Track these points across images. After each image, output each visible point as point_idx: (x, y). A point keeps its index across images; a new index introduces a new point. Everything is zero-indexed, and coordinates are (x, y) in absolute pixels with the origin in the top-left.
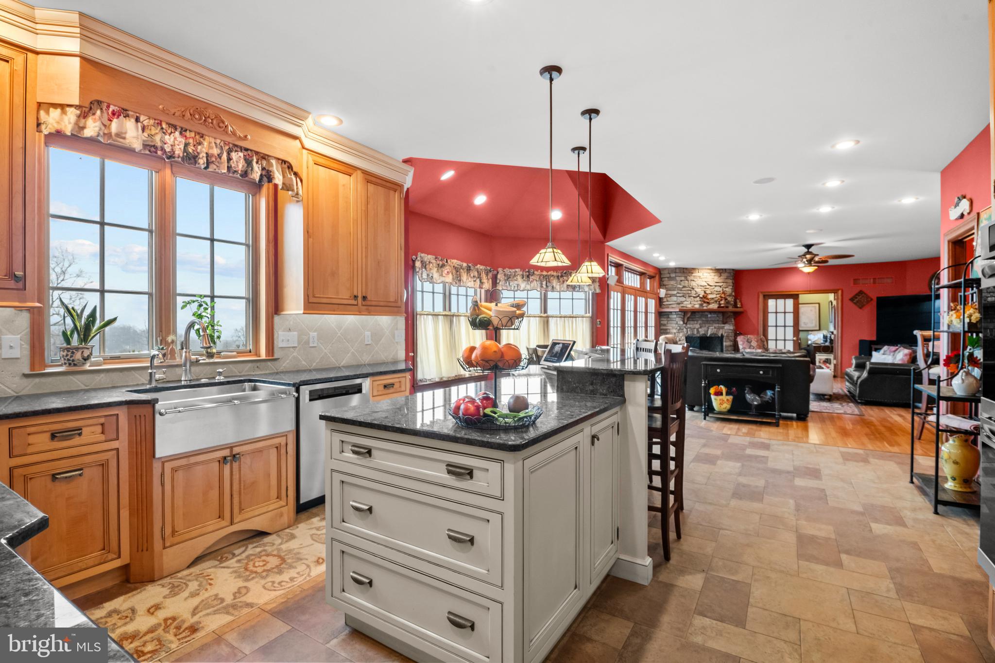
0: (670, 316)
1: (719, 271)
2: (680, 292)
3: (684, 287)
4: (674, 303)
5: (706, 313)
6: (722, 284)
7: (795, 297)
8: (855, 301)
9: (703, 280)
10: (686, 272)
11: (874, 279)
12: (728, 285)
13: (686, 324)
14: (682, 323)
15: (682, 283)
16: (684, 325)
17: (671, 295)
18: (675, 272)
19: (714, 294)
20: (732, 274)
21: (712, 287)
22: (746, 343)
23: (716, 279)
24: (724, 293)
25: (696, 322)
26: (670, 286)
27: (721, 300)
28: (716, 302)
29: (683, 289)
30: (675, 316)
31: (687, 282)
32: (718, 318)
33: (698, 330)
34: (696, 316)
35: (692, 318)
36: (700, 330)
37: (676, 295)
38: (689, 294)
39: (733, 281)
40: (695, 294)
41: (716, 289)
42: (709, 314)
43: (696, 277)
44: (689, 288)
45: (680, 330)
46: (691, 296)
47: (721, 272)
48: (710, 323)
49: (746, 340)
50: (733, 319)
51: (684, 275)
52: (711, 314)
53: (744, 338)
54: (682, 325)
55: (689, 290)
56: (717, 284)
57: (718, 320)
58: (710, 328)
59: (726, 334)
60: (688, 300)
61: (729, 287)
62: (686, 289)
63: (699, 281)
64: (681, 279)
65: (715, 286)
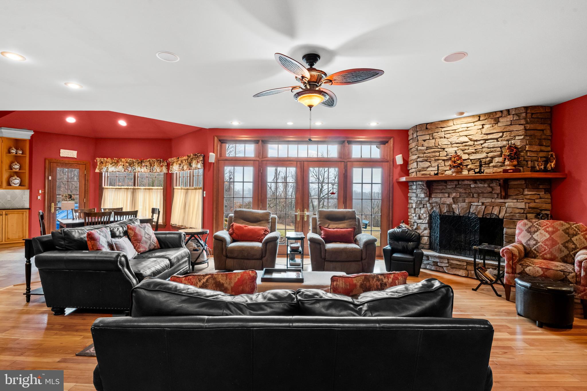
3: (428, 148)
4: (415, 170)
5: (466, 182)
6: (501, 134)
9: (461, 134)
13: (431, 197)
14: (423, 195)
15: (426, 144)
16: (428, 199)
18: (417, 131)
21: (479, 143)
22: (525, 232)
23: (488, 129)
25: (447, 195)
29: (426, 152)
31: (433, 141)
32: (489, 189)
33: (449, 206)
34: (447, 186)
35: (442, 190)
36: (454, 206)
37: (416, 160)
38: (437, 156)
39: (528, 126)
40: (445, 156)
41: (485, 145)
42: (472, 183)
43: (447, 132)
44: (436, 149)
45: (420, 204)
46: (438, 160)
47: (498, 116)
48: (473, 197)
49: (527, 227)
50: (528, 191)
51: (427, 133)
52: (476, 183)
53: (525, 224)
54: (424, 198)
55: (437, 152)
56: (490, 137)
57: (491, 192)
58: (473, 204)
59: (508, 215)
60: (433, 165)
61: (517, 138)
62: (429, 151)
63: (454, 137)
64: (424, 139)
65: (486, 140)
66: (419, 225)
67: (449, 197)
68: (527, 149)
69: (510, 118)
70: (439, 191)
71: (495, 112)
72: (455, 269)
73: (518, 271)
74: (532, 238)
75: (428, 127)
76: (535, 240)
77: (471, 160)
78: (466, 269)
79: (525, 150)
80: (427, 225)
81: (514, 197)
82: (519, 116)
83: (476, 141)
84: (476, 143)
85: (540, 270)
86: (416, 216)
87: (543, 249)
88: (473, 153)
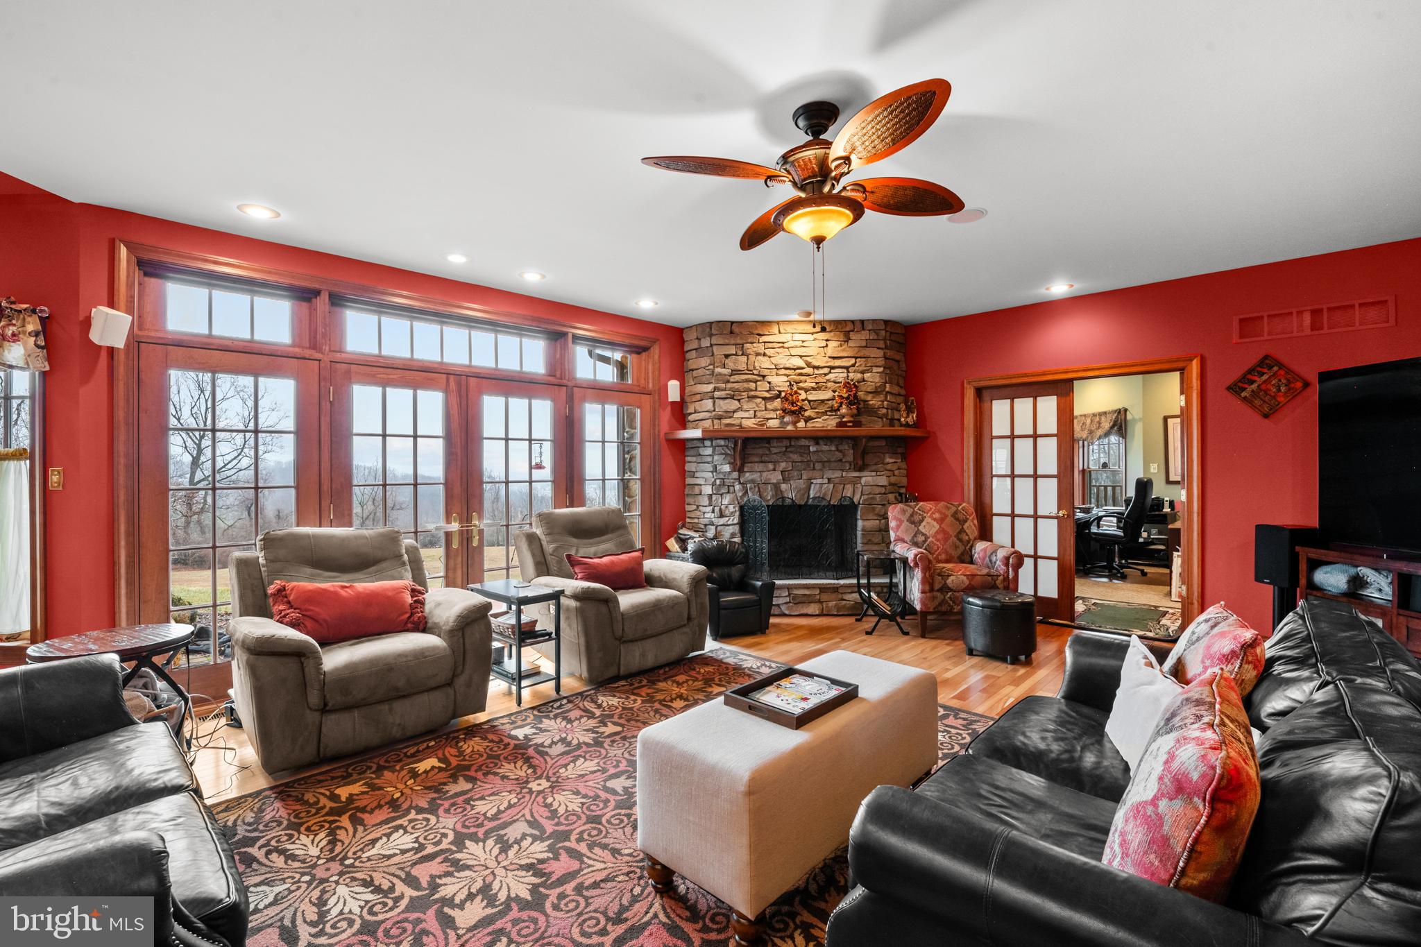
2: (723, 386)
3: (735, 372)
4: (707, 415)
5: (804, 442)
6: (853, 361)
8: (1243, 394)
9: (793, 352)
10: (740, 332)
11: (1316, 313)
12: (871, 363)
13: (742, 471)
14: (727, 468)
15: (730, 363)
16: (736, 475)
17: (704, 396)
18: (711, 335)
19: (821, 388)
21: (821, 371)
22: (906, 524)
23: (834, 348)
25: (771, 466)
26: (700, 372)
27: (846, 406)
28: (833, 410)
29: (732, 379)
30: (711, 451)
31: (744, 358)
32: (839, 455)
33: (776, 486)
34: (772, 449)
35: (762, 456)
36: (783, 486)
37: (710, 394)
38: (752, 390)
39: (889, 353)
40: (767, 391)
41: (831, 376)
42: (812, 443)
43: (770, 345)
44: (750, 376)
45: (722, 487)
46: (754, 397)
47: (848, 329)
48: (814, 469)
49: (908, 515)
50: (891, 458)
51: (733, 342)
52: (817, 443)
53: (904, 511)
54: (729, 473)
55: (751, 381)
56: (837, 363)
57: (841, 460)
58: (814, 481)
59: (866, 497)
60: (745, 407)
61: (875, 370)
62: (737, 378)
63: (781, 356)
64: (727, 353)
65: (832, 368)
66: (719, 528)
67: (774, 470)
68: (887, 389)
69: (865, 335)
70: (757, 459)
71: (845, 321)
72: (800, 605)
73: (937, 587)
74: (918, 532)
75: (736, 329)
76: (923, 534)
77: (809, 401)
78: (820, 602)
79: (884, 390)
80: (737, 528)
81: (874, 468)
82: (877, 335)
83: (818, 368)
84: (816, 372)
85: (965, 578)
86: (713, 512)
87: (935, 548)
88: (814, 389)
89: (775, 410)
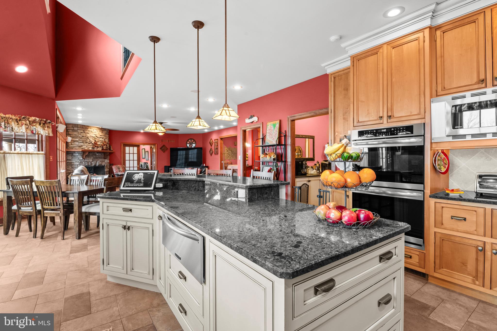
0: (74, 154)
1: (102, 130)
2: (80, 139)
3: (83, 136)
5: (96, 153)
6: (104, 137)
7: (138, 146)
8: (161, 149)
9: (94, 133)
10: (84, 127)
11: (168, 140)
12: (106, 137)
13: (84, 159)
14: (82, 158)
15: (82, 134)
16: (83, 160)
17: (74, 141)
18: (77, 127)
19: (99, 142)
20: (108, 132)
21: (98, 138)
22: (117, 169)
23: (101, 134)
24: (105, 142)
25: (90, 158)
26: (74, 135)
27: (104, 146)
28: (101, 146)
29: (82, 138)
30: (78, 154)
31: (84, 134)
32: (101, 156)
34: (90, 154)
35: (88, 156)
36: (92, 162)
37: (78, 141)
38: (86, 141)
39: (109, 136)
40: (89, 141)
43: (89, 131)
45: (81, 163)
46: (87, 143)
48: (97, 159)
50: (109, 157)
51: (83, 130)
52: (98, 153)
53: (116, 167)
55: (86, 139)
56: (101, 137)
58: (97, 161)
59: (106, 164)
60: (85, 145)
61: (107, 139)
62: (84, 138)
63: (91, 134)
64: (81, 132)
65: (100, 138)
68: (109, 143)
69: (105, 132)
74: (120, 170)
81: (107, 159)
89: (90, 146)
